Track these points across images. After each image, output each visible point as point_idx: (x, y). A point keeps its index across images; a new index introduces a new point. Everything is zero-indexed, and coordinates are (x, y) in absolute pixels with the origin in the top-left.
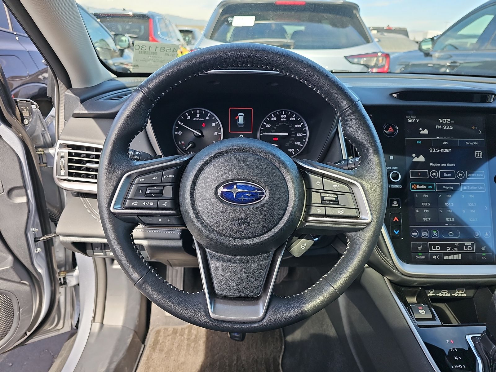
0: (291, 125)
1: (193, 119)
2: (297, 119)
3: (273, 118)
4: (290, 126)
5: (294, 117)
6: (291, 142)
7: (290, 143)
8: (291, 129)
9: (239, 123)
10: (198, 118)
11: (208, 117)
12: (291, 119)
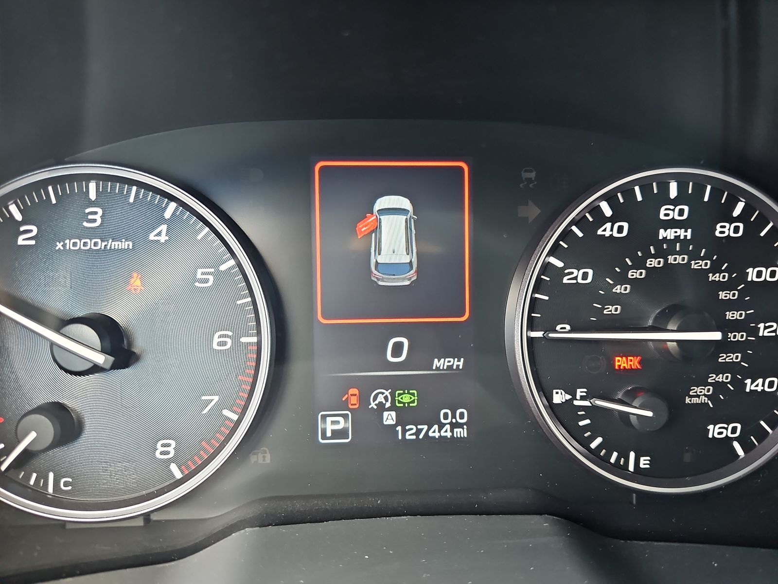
0: (721, 272)
1: (59, 246)
2: (752, 229)
3: (608, 225)
4: (717, 277)
5: (738, 219)
6: (720, 378)
7: (716, 385)
8: (722, 295)
9: (381, 259)
10: (91, 233)
11: (164, 228)
12: (724, 230)
